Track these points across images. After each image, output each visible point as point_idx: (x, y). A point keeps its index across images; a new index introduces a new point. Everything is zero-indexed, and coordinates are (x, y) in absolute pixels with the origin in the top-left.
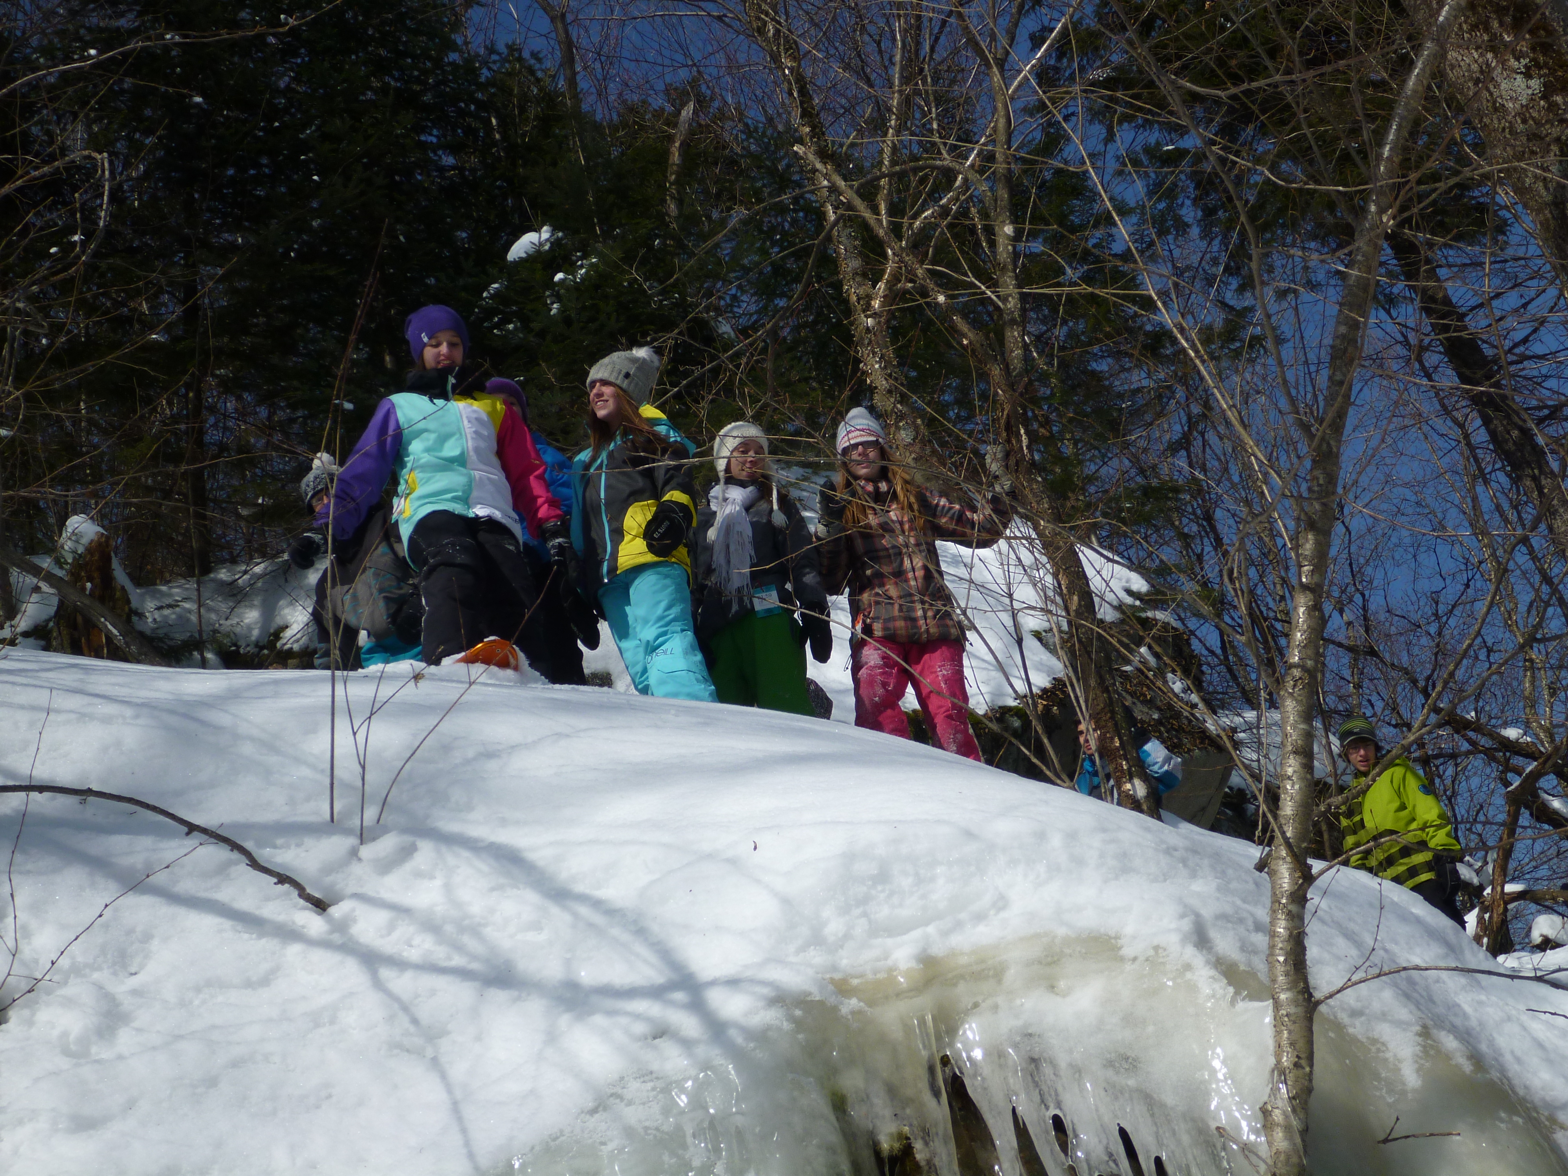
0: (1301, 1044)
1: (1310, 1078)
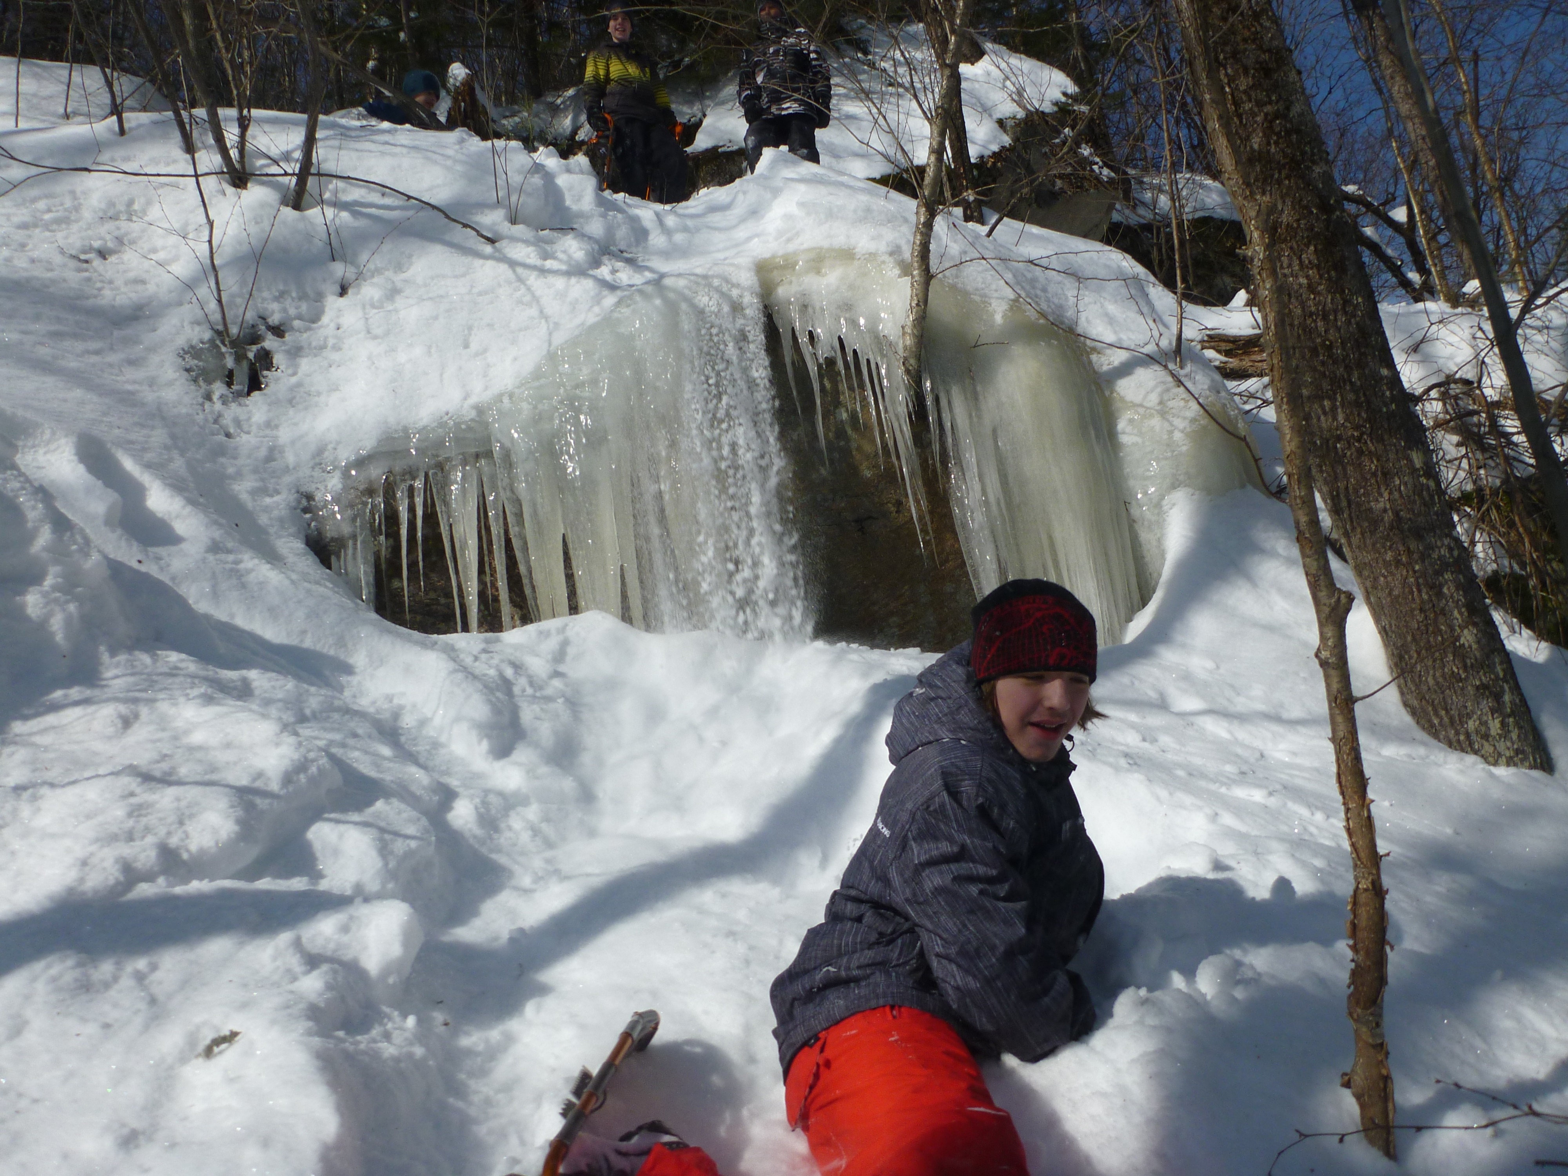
1: (924, 311)
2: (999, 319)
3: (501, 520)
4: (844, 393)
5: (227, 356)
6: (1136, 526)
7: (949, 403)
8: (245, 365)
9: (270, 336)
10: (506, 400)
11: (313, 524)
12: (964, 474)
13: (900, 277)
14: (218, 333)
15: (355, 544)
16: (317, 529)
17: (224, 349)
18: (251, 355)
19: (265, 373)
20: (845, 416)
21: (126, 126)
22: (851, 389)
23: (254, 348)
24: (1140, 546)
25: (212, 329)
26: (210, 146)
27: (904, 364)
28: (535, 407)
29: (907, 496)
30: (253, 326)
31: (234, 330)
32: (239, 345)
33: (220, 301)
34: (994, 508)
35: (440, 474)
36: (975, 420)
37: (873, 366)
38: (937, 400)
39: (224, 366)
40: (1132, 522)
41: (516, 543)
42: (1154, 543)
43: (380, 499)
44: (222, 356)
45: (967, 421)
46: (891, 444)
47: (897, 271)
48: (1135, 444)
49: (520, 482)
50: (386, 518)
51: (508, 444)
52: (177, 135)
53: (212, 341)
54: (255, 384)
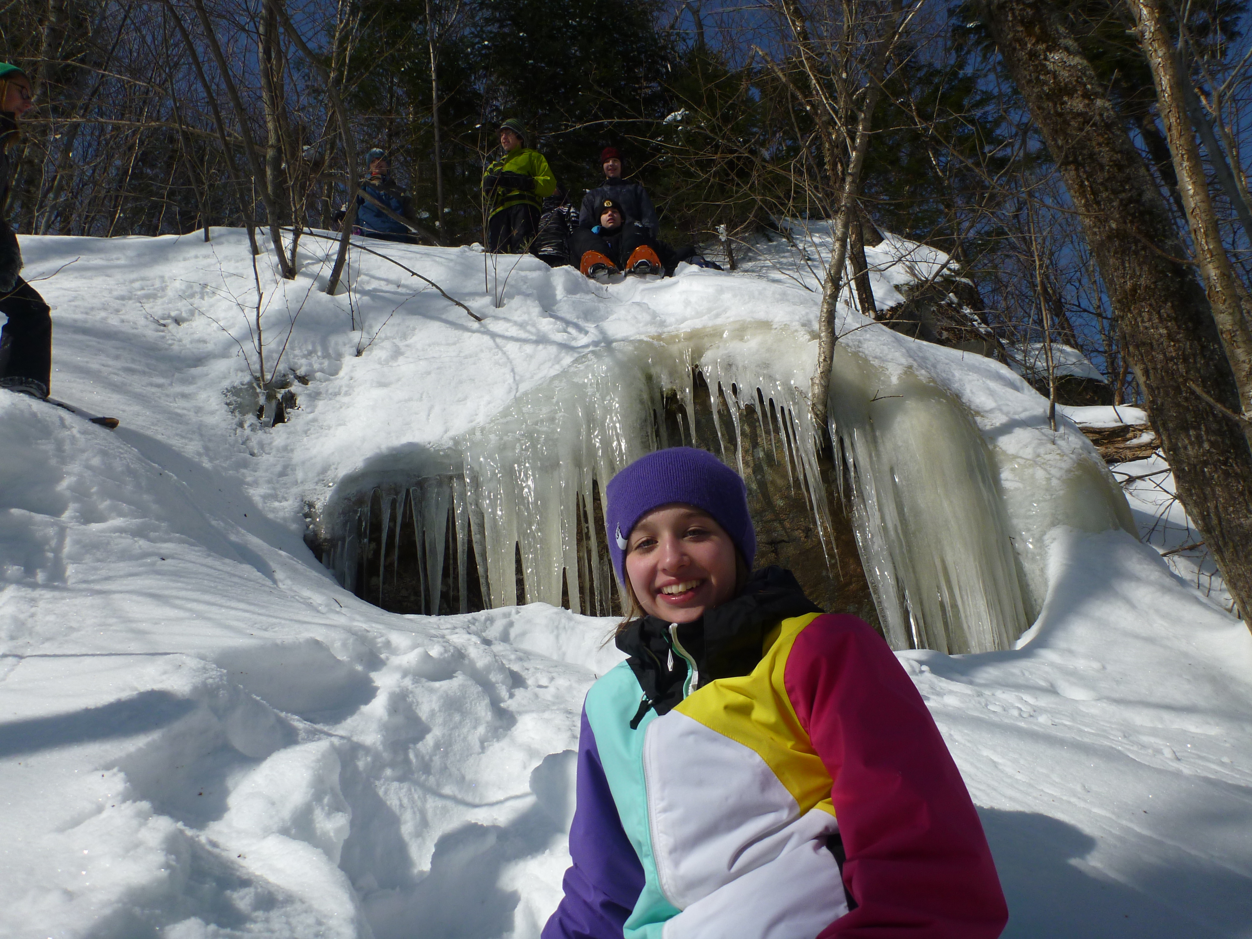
0: (827, 353)
1: (831, 365)
2: (894, 380)
3: (466, 529)
4: (761, 436)
5: (260, 395)
6: (1021, 558)
7: (852, 444)
8: (274, 403)
9: (296, 382)
10: (478, 434)
11: (311, 526)
12: (865, 506)
13: (809, 340)
14: (257, 379)
15: (343, 544)
16: (314, 531)
17: (258, 390)
18: (279, 396)
19: (289, 410)
20: (761, 455)
21: (210, 235)
22: (768, 432)
23: (283, 391)
24: (1025, 575)
25: (252, 374)
26: (271, 250)
27: (813, 409)
28: (501, 439)
29: (815, 523)
30: (284, 376)
31: (268, 377)
32: (270, 388)
33: (260, 353)
34: (892, 533)
35: (419, 490)
36: (874, 459)
37: (786, 412)
38: (841, 441)
39: (257, 403)
40: (1017, 555)
41: (477, 549)
42: (1038, 572)
43: (367, 509)
44: (257, 395)
45: (868, 460)
46: (801, 477)
47: (807, 337)
48: (1016, 489)
49: (484, 498)
50: (371, 524)
51: (477, 468)
52: (247, 242)
53: (250, 384)
54: (279, 418)
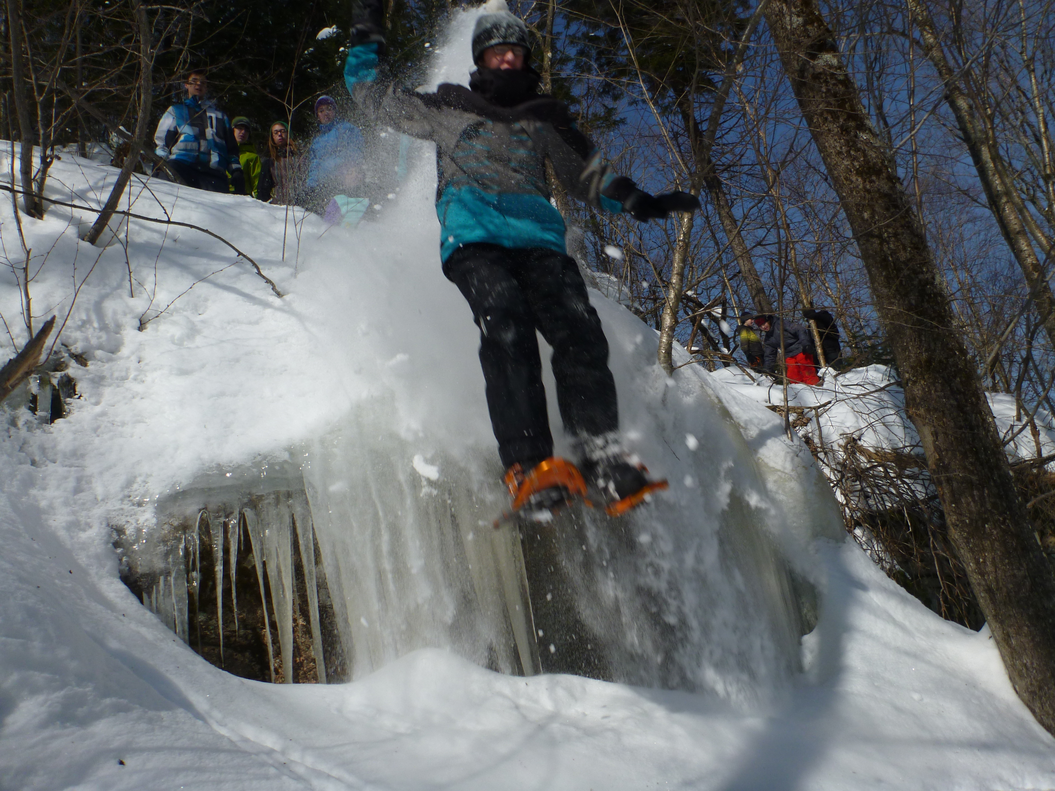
5: (31, 381)
8: (48, 391)
9: (73, 363)
11: (124, 559)
16: (128, 564)
18: (55, 382)
19: (68, 400)
23: (58, 374)
25: (16, 350)
30: (58, 354)
32: (44, 371)
33: (29, 327)
39: (29, 392)
44: (26, 381)
54: (58, 411)
